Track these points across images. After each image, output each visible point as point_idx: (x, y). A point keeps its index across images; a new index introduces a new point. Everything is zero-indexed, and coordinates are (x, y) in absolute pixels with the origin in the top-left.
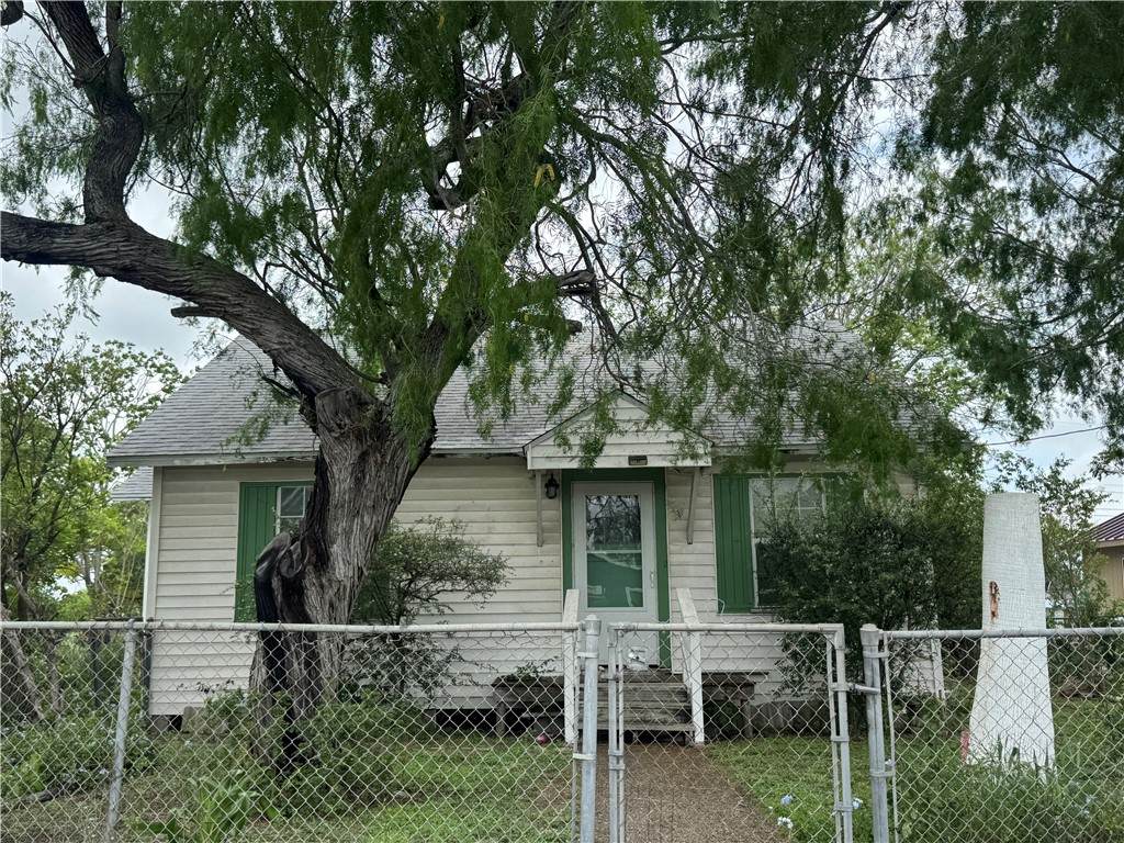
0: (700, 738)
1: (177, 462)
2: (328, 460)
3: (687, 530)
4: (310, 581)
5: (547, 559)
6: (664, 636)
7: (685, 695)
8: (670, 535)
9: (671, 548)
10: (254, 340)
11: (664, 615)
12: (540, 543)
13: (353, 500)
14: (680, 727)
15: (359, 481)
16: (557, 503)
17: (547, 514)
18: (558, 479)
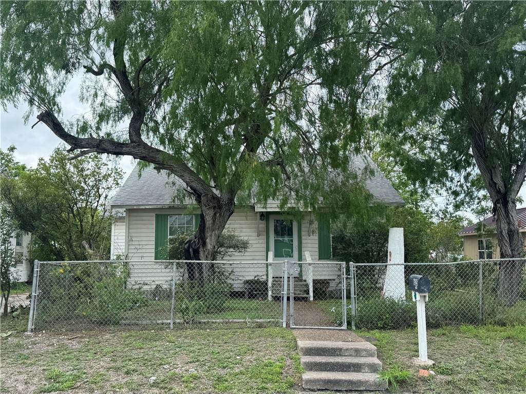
0: (312, 299)
1: (135, 207)
2: (204, 214)
3: (309, 231)
4: (201, 250)
5: (261, 241)
6: (300, 266)
7: (307, 285)
8: (303, 233)
9: (303, 238)
10: (181, 178)
11: (300, 259)
12: (258, 236)
13: (212, 226)
14: (305, 295)
15: (214, 221)
16: (264, 222)
17: (261, 226)
18: (265, 215)
